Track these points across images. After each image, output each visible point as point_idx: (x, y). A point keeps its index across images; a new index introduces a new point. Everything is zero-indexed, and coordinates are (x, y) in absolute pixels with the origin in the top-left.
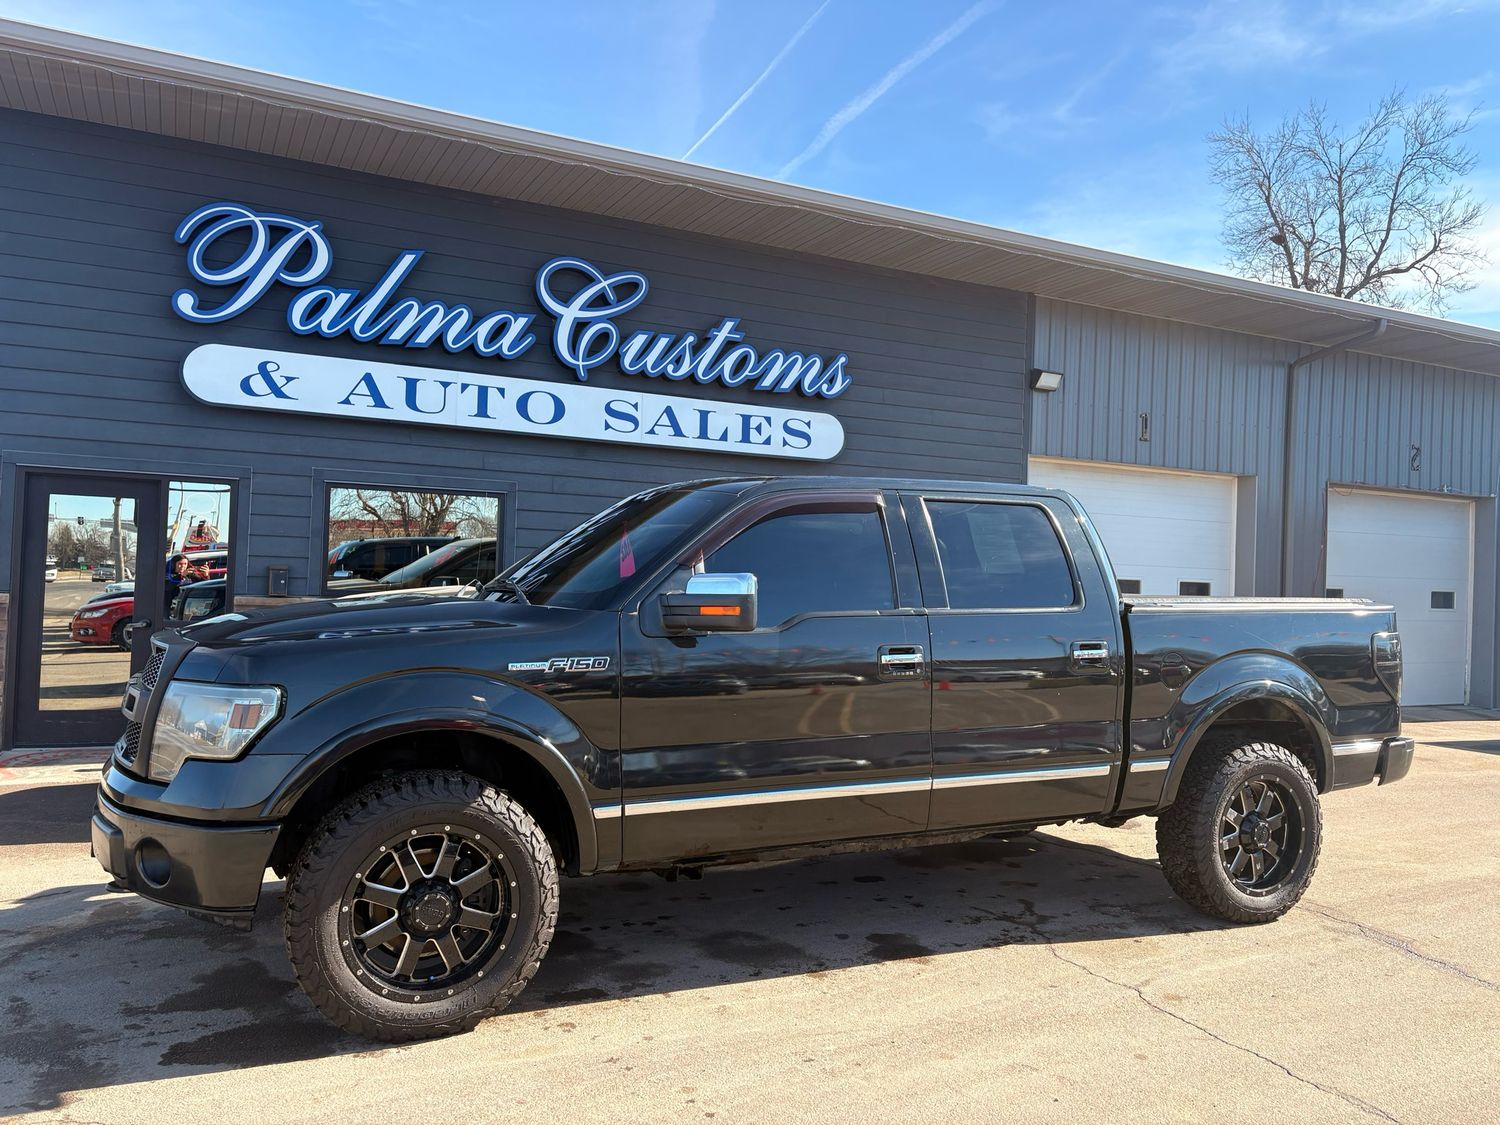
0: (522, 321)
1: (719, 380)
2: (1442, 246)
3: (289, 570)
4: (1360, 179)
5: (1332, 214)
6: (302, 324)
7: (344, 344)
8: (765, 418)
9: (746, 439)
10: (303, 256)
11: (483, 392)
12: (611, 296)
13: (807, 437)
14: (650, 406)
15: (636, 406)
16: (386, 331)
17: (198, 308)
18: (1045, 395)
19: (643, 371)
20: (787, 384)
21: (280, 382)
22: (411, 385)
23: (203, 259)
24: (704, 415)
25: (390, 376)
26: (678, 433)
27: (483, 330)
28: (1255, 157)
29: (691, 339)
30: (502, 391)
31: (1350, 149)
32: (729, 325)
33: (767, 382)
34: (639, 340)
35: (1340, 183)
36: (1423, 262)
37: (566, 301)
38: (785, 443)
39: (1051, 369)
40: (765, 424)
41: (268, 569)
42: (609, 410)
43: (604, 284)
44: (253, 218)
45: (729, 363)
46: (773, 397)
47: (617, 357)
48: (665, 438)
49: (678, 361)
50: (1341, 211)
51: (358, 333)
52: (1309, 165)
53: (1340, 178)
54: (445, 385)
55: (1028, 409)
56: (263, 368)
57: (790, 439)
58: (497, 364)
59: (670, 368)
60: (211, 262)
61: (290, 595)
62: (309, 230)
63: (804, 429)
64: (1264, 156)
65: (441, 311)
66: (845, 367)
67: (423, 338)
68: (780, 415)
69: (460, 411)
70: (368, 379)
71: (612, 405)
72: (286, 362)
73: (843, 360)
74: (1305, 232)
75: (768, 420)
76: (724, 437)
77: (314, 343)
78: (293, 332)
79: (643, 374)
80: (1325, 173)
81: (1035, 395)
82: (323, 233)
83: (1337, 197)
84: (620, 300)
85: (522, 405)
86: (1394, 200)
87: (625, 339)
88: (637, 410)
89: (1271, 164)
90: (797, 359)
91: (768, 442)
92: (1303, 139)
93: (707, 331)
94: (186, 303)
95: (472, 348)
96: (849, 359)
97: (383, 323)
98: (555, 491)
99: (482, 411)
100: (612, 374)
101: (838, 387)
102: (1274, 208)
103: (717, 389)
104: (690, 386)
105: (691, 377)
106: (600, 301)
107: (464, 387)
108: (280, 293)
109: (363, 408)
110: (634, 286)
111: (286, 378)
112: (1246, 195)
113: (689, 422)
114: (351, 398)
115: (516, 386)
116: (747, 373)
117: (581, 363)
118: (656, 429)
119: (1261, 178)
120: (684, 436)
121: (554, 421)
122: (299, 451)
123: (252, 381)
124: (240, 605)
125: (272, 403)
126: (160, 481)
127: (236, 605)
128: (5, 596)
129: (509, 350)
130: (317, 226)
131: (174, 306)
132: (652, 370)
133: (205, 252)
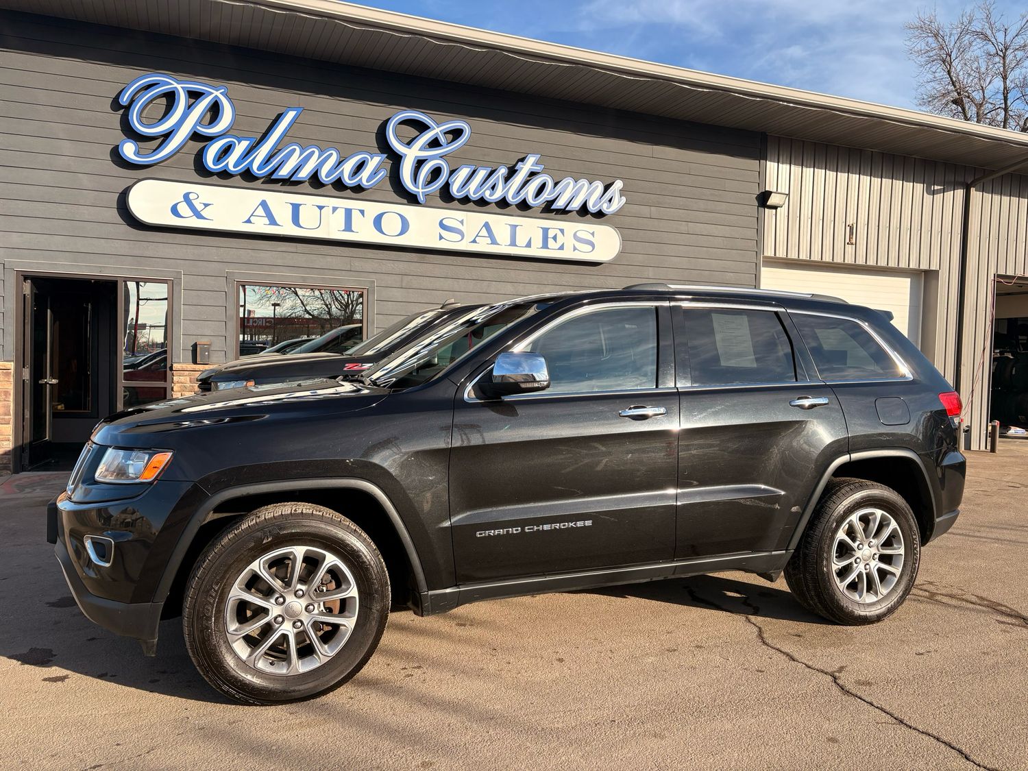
0: (377, 160)
1: (524, 201)
3: (211, 345)
4: (1020, 54)
5: (998, 83)
6: (214, 164)
7: (245, 179)
8: (559, 229)
9: (545, 245)
11: (348, 213)
12: (442, 140)
13: (592, 244)
14: (472, 221)
15: (462, 222)
16: (276, 169)
17: (138, 153)
18: (774, 211)
19: (467, 196)
20: (576, 205)
21: (199, 207)
22: (296, 208)
23: (141, 117)
24: (514, 227)
25: (280, 202)
26: (494, 242)
27: (348, 166)
28: (941, 40)
29: (503, 171)
30: (362, 212)
31: (1012, 33)
32: (532, 160)
33: (561, 203)
34: (464, 173)
35: (1004, 58)
37: (409, 144)
38: (575, 249)
39: (779, 191)
40: (559, 234)
41: (195, 345)
42: (442, 225)
43: (437, 130)
44: (175, 85)
45: (531, 189)
46: (565, 214)
47: (447, 186)
48: (484, 246)
49: (493, 188)
50: (1005, 78)
51: (256, 171)
52: (981, 45)
53: (1004, 54)
54: (321, 208)
55: (760, 221)
56: (186, 197)
57: (578, 245)
58: (358, 192)
59: (487, 193)
60: (146, 119)
61: (212, 364)
62: (217, 93)
63: (589, 238)
64: (947, 38)
65: (317, 153)
66: (621, 190)
67: (304, 174)
68: (571, 227)
69: (331, 228)
70: (264, 204)
71: (444, 222)
72: (204, 193)
73: (618, 185)
74: (977, 96)
75: (562, 231)
76: (529, 245)
77: (223, 178)
78: (208, 170)
79: (467, 198)
80: (993, 51)
81: (767, 211)
82: (227, 96)
83: (1002, 69)
84: (449, 143)
85: (378, 222)
88: (463, 225)
89: (952, 45)
90: (584, 184)
91: (562, 248)
92: (977, 26)
93: (515, 165)
95: (340, 180)
96: (624, 183)
97: (273, 163)
98: (404, 285)
99: (348, 227)
100: (443, 199)
101: (615, 206)
102: (954, 79)
103: (523, 209)
104: (502, 207)
105: (503, 200)
106: (435, 143)
107: (335, 209)
108: (198, 141)
109: (260, 226)
111: (204, 204)
112: (934, 69)
113: (503, 235)
114: (252, 219)
115: (373, 209)
116: (545, 196)
117: (420, 190)
118: (477, 239)
119: (944, 56)
120: (498, 244)
121: (401, 234)
122: (216, 258)
123: (179, 208)
124: (178, 370)
125: (194, 223)
126: (117, 281)
127: (175, 370)
128: (11, 365)
129: (367, 181)
130: (223, 90)
131: (121, 152)
132: (474, 195)
133: (142, 112)
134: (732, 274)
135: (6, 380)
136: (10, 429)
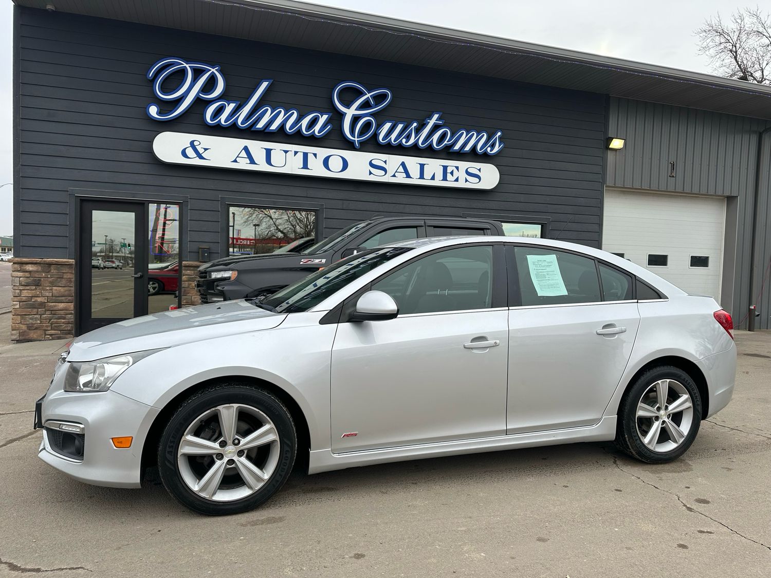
0: (325, 117)
1: (430, 147)
6: (211, 120)
7: (232, 131)
8: (455, 167)
9: (445, 179)
10: (210, 84)
11: (305, 155)
12: (372, 102)
13: (479, 177)
14: (393, 161)
15: (385, 162)
16: (254, 124)
17: (160, 113)
18: (614, 152)
19: (389, 143)
20: (467, 148)
21: (201, 151)
22: (268, 152)
23: (161, 88)
24: (422, 166)
25: (257, 147)
26: (408, 176)
27: (305, 122)
28: (729, 36)
29: (415, 124)
30: (315, 155)
32: (436, 116)
33: (457, 147)
34: (388, 126)
37: (348, 106)
38: (466, 181)
39: (618, 137)
40: (455, 170)
41: (199, 248)
42: (371, 165)
43: (368, 95)
44: (185, 65)
45: (436, 137)
46: (460, 156)
47: (376, 135)
48: (401, 179)
49: (408, 137)
51: (240, 124)
54: (286, 152)
55: (604, 160)
56: (192, 143)
57: (469, 178)
58: (312, 141)
59: (404, 141)
62: (214, 70)
63: (477, 172)
65: (283, 112)
66: (500, 138)
67: (274, 127)
68: (464, 165)
69: (294, 166)
70: (246, 149)
71: (372, 162)
72: (204, 141)
73: (499, 134)
74: (758, 75)
75: (457, 168)
76: (433, 178)
77: (217, 130)
78: (207, 125)
81: (609, 152)
82: (220, 71)
84: (377, 105)
85: (326, 162)
87: (380, 126)
88: (386, 164)
90: (474, 134)
91: (457, 180)
93: (424, 120)
94: (153, 111)
95: (299, 132)
96: (503, 134)
97: (253, 119)
98: (344, 207)
99: (305, 166)
100: (372, 145)
101: (496, 149)
102: (740, 63)
103: (429, 152)
104: (415, 151)
105: (415, 145)
106: (366, 105)
107: (296, 153)
108: (200, 104)
109: (244, 164)
110: (384, 96)
111: (204, 149)
112: (723, 57)
113: (414, 171)
114: (238, 159)
115: (323, 152)
116: (445, 142)
117: (356, 139)
118: (396, 174)
120: (412, 178)
121: (342, 171)
122: (212, 188)
123: (187, 151)
124: (186, 266)
125: (197, 162)
126: (144, 203)
127: (184, 266)
128: (72, 261)
129: (319, 133)
130: (217, 68)
131: (147, 112)
132: (394, 142)
133: (162, 84)
134: (582, 199)
135: (70, 272)
136: (72, 306)
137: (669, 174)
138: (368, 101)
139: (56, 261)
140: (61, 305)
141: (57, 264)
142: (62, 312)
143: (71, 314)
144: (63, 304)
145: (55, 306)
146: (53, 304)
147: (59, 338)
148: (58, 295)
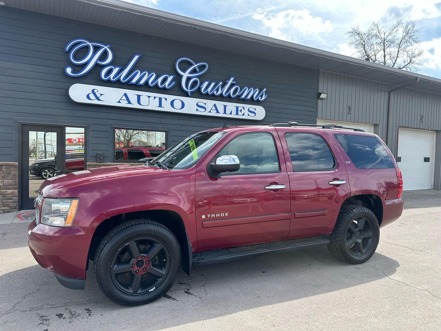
0: (171, 77)
1: (229, 96)
2: (412, 61)
3: (103, 154)
6: (104, 77)
7: (117, 84)
8: (243, 107)
9: (237, 114)
10: (104, 56)
11: (160, 99)
12: (198, 70)
13: (255, 113)
14: (210, 104)
15: (205, 104)
16: (130, 80)
17: (73, 72)
18: (322, 100)
20: (249, 97)
21: (98, 96)
22: (139, 97)
23: (74, 57)
24: (225, 106)
25: (132, 94)
26: (218, 112)
27: (160, 80)
28: (361, 36)
29: (221, 83)
30: (166, 99)
31: (387, 34)
32: (232, 79)
33: (243, 96)
34: (206, 83)
35: (384, 44)
36: (406, 66)
37: (184, 71)
38: (248, 115)
39: (324, 93)
40: (243, 109)
41: (97, 154)
43: (196, 66)
44: (89, 43)
45: (232, 91)
46: (244, 101)
47: (200, 89)
48: (214, 114)
49: (217, 90)
50: (384, 51)
53: (384, 42)
54: (149, 97)
55: (317, 104)
56: (93, 91)
57: (250, 114)
58: (164, 91)
59: (215, 92)
60: (76, 58)
61: (104, 162)
62: (106, 47)
63: (254, 111)
64: (363, 36)
65: (147, 74)
66: (266, 92)
67: (142, 82)
68: (247, 106)
69: (153, 106)
70: (125, 95)
71: (198, 104)
72: (100, 89)
73: (265, 89)
75: (244, 108)
76: (231, 113)
77: (108, 83)
78: (102, 80)
79: (207, 94)
80: (380, 41)
81: (319, 100)
82: (110, 48)
83: (383, 48)
84: (200, 71)
85: (172, 103)
86: (399, 48)
87: (202, 83)
88: (205, 105)
89: (365, 38)
90: (252, 89)
91: (243, 115)
92: (374, 32)
93: (226, 81)
94: (69, 70)
95: (157, 85)
96: (267, 89)
97: (129, 77)
98: (182, 130)
99: (160, 105)
100: (198, 94)
101: (264, 98)
102: (366, 51)
103: (229, 99)
104: (221, 98)
105: (221, 95)
106: (194, 71)
107: (155, 98)
108: (98, 67)
109: (124, 104)
110: (204, 66)
111: (100, 94)
113: (221, 109)
114: (121, 101)
115: (170, 98)
116: (237, 94)
117: (189, 91)
118: (211, 111)
119: (362, 42)
120: (220, 113)
121: (181, 108)
122: (105, 117)
123: (90, 95)
124: (89, 165)
125: (96, 102)
126: (63, 127)
127: (88, 165)
128: (17, 163)
130: (108, 46)
131: (65, 71)
132: (210, 93)
133: (74, 55)
135: (15, 170)
136: (17, 191)
137: (348, 112)
138: (195, 69)
139: (6, 163)
140: (10, 191)
141: (7, 165)
142: (10, 195)
143: (16, 196)
144: (10, 190)
145: (5, 192)
146: (4, 190)
147: (8, 212)
148: (7, 185)
